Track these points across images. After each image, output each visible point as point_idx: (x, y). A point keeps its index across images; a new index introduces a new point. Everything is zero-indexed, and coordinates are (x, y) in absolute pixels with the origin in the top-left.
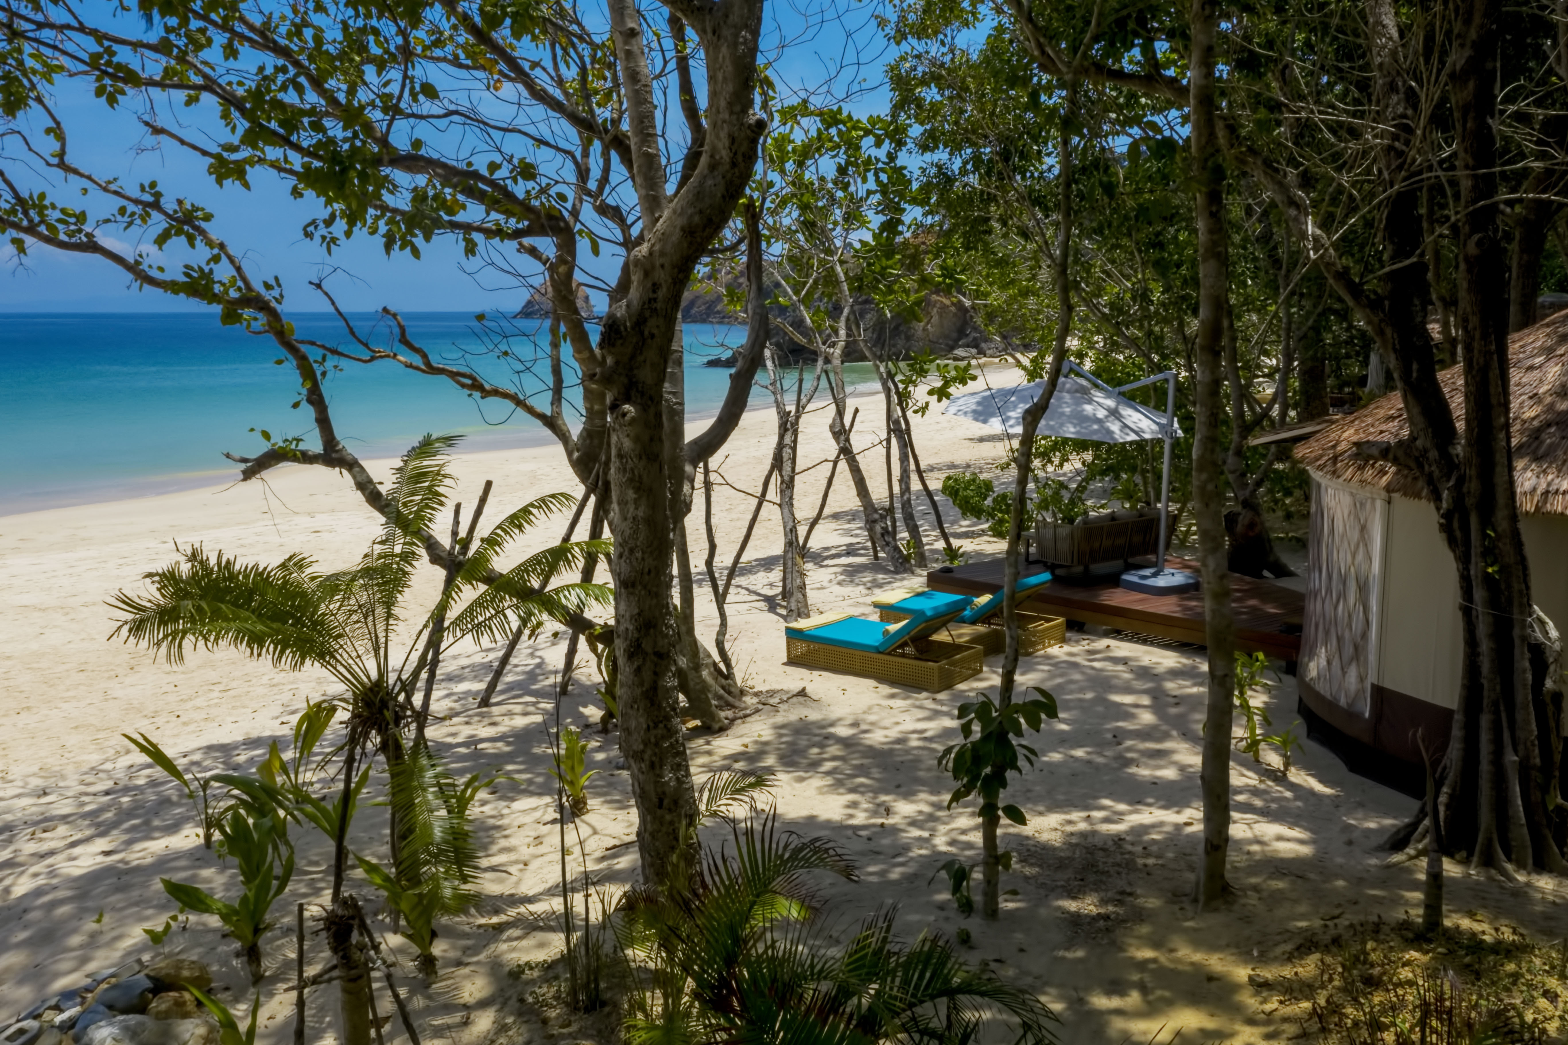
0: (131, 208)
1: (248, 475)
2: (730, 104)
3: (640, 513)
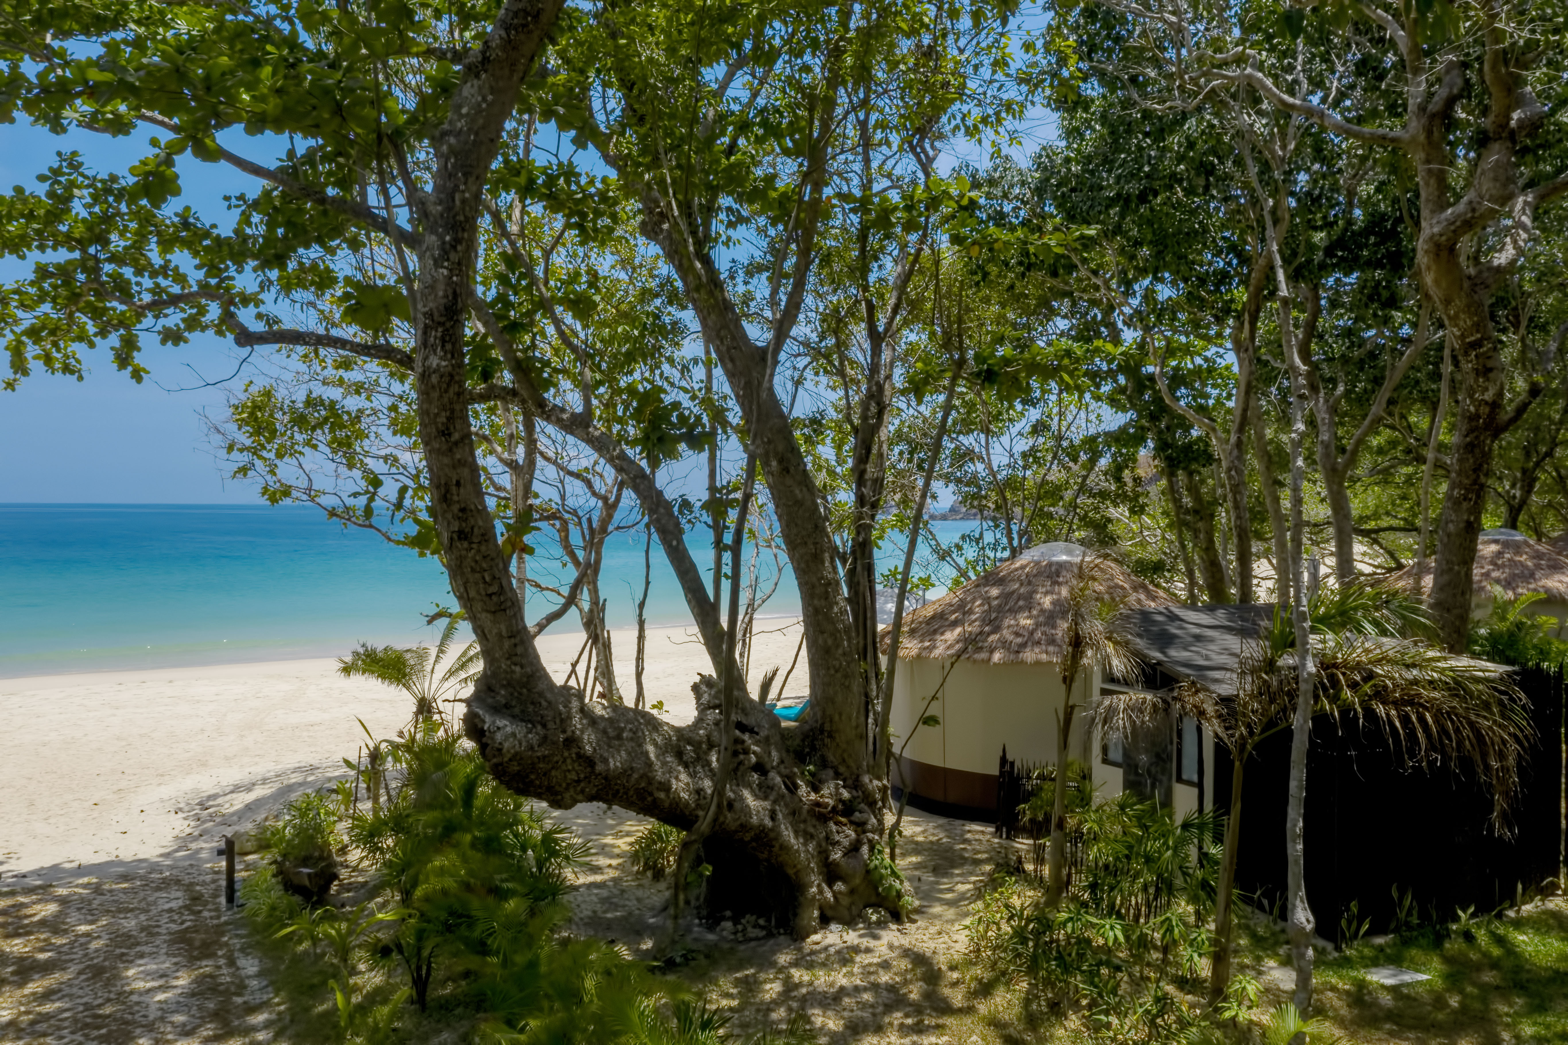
1: (429, 622)
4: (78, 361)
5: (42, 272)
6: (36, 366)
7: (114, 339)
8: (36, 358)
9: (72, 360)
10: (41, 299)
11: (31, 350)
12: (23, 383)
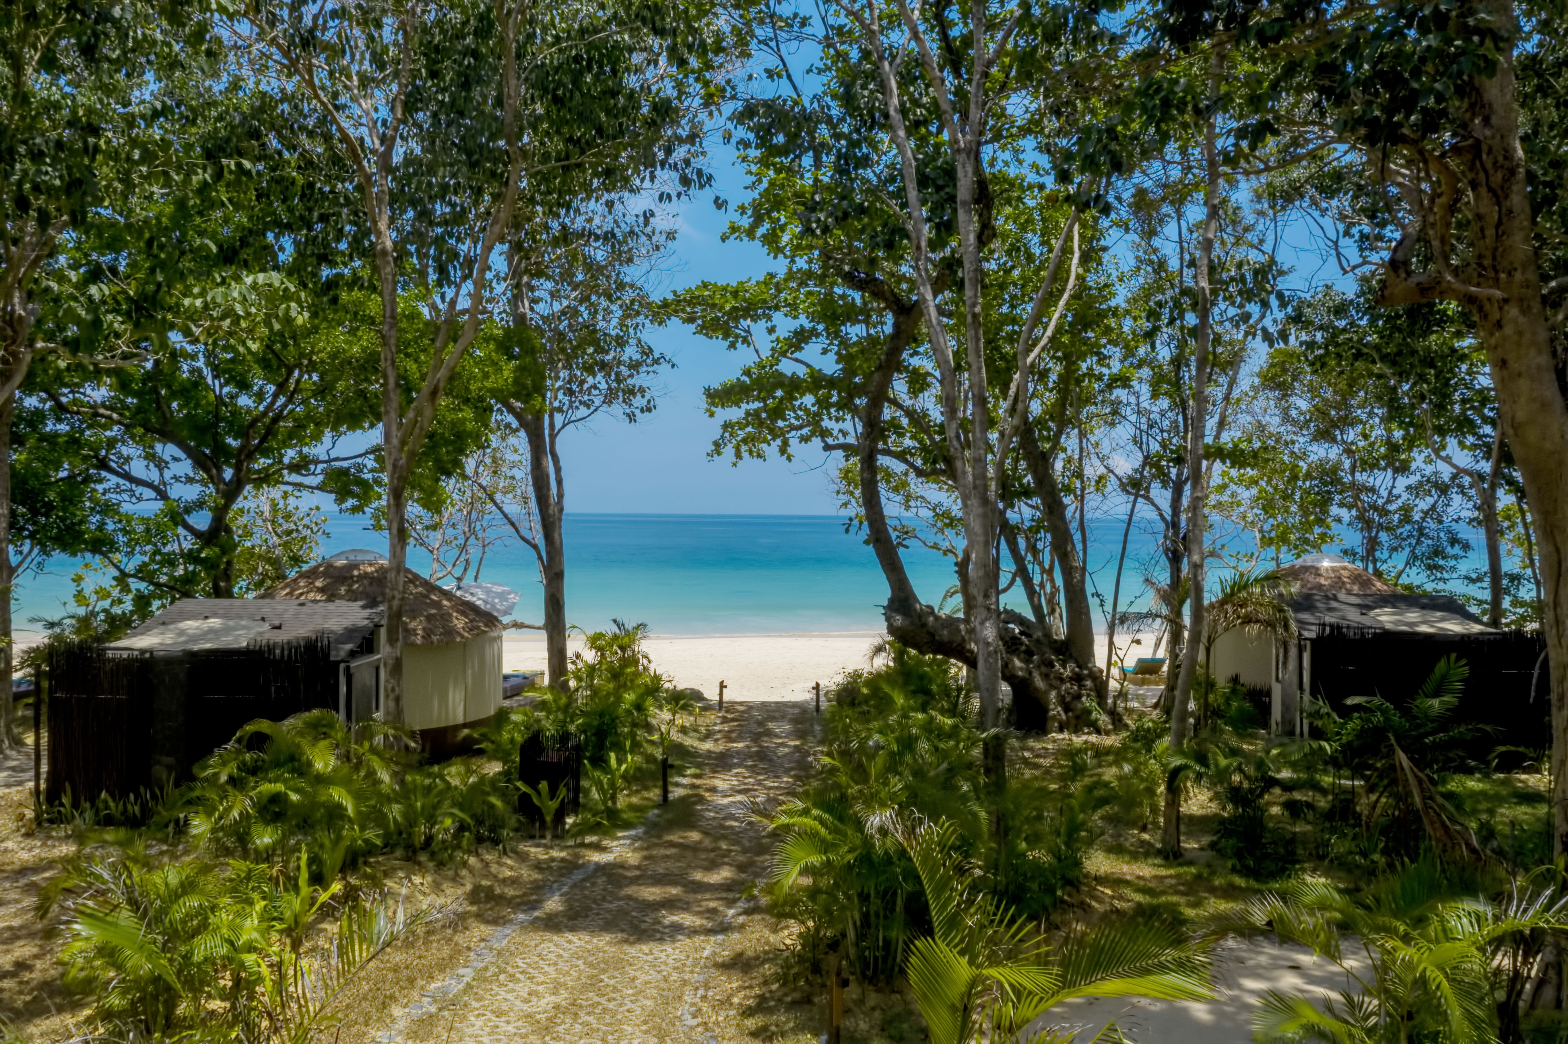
4: (764, 452)
5: (748, 413)
6: (745, 455)
7: (779, 442)
8: (745, 451)
9: (761, 452)
10: (748, 425)
11: (744, 448)
12: (740, 463)
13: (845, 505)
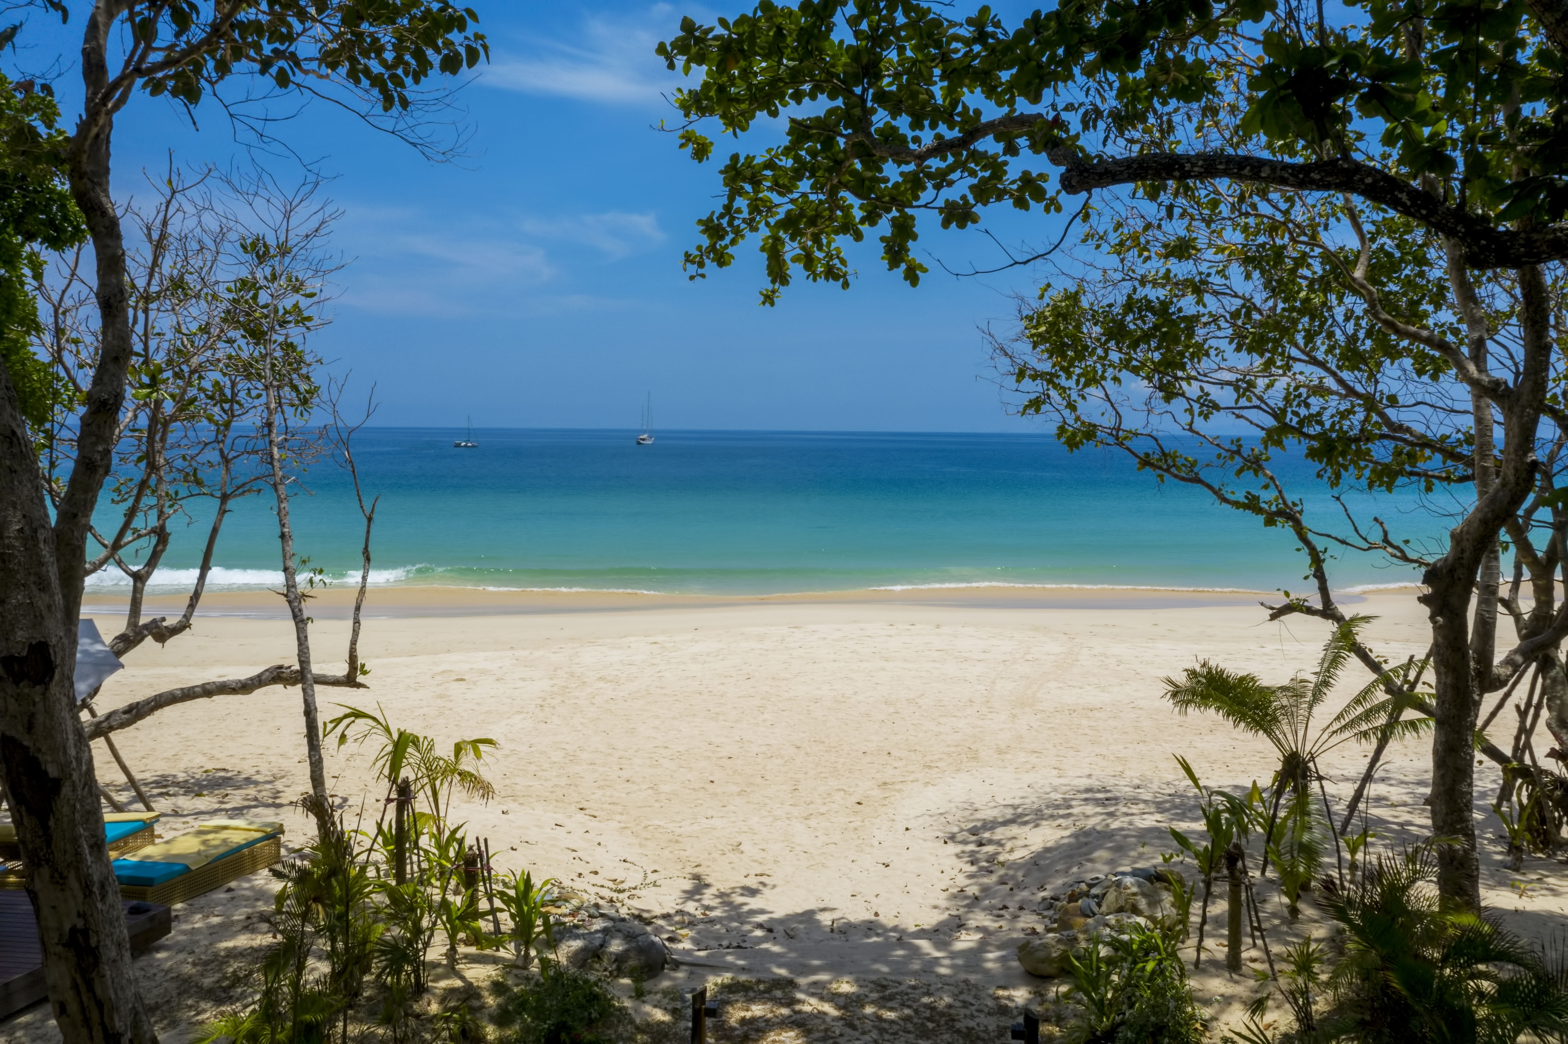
0: (1224, 454)
1: (1273, 617)
2: (1516, 451)
3: (1448, 681)
4: (843, 262)
5: (798, 133)
7: (885, 225)
8: (795, 260)
9: (836, 261)
10: (798, 174)
11: (791, 249)
12: (783, 294)
13: (1036, 404)
